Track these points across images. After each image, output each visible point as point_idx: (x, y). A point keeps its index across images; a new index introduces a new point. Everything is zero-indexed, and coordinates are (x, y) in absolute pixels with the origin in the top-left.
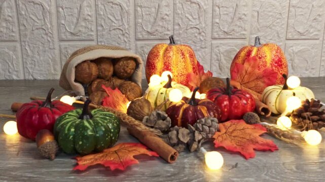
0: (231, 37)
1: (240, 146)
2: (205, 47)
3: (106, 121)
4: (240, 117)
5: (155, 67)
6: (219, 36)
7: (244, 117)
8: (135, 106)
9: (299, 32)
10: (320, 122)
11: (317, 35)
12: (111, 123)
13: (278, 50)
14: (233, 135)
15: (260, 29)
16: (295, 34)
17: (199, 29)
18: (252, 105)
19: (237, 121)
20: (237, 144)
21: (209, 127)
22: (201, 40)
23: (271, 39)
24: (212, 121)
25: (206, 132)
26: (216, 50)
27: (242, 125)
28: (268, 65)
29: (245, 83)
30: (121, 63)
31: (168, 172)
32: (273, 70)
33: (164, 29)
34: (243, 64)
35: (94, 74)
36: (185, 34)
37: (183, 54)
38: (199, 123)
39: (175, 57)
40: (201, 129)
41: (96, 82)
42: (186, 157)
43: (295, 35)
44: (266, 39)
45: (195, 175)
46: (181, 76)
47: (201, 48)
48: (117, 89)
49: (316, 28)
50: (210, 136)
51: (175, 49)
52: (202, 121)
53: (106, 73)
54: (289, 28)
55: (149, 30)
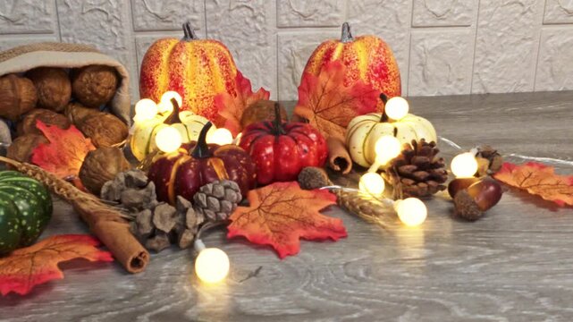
0: (312, 23)
1: (278, 232)
2: (266, 44)
3: (12, 196)
4: (292, 177)
5: (153, 83)
6: (290, 23)
7: (300, 176)
8: (91, 161)
9: (434, 13)
10: (431, 183)
11: (465, 18)
12: (24, 198)
13: (382, 47)
14: (273, 211)
15: (364, 8)
16: (427, 16)
17: (252, 9)
18: (319, 153)
19: (286, 184)
20: (274, 228)
21: (220, 199)
22: (258, 31)
23: (385, 27)
24: (226, 187)
25: (215, 209)
26: (285, 48)
27: (294, 190)
28: (363, 76)
29: (322, 111)
30: (85, 77)
31: (122, 291)
32: (371, 85)
33: (186, 9)
34: (318, 75)
35: (24, 100)
36: (227, 19)
37: (205, 58)
38: (203, 192)
39: (189, 64)
40: (205, 204)
41: (32, 116)
42: (170, 260)
43: (427, 19)
44: (377, 26)
45: (172, 296)
46: (202, 100)
47: (259, 44)
48: (73, 127)
49: (465, 6)
50: (223, 216)
51: (191, 50)
52: (207, 189)
53: (57, 98)
54: (416, 6)
55: (158, 12)
